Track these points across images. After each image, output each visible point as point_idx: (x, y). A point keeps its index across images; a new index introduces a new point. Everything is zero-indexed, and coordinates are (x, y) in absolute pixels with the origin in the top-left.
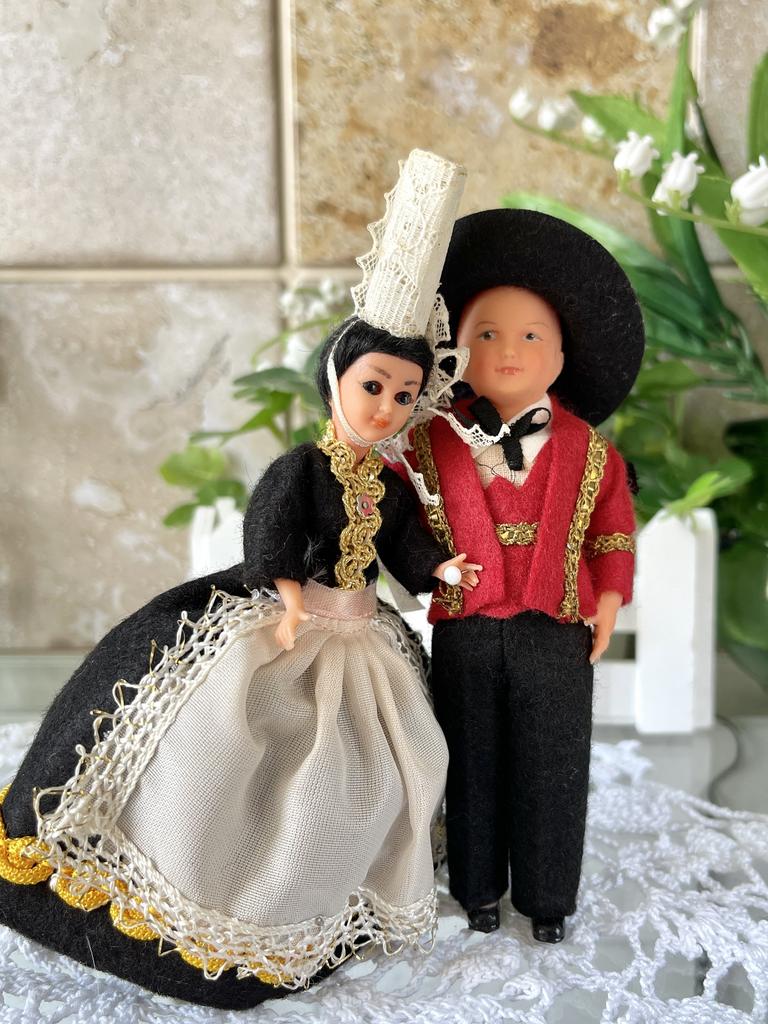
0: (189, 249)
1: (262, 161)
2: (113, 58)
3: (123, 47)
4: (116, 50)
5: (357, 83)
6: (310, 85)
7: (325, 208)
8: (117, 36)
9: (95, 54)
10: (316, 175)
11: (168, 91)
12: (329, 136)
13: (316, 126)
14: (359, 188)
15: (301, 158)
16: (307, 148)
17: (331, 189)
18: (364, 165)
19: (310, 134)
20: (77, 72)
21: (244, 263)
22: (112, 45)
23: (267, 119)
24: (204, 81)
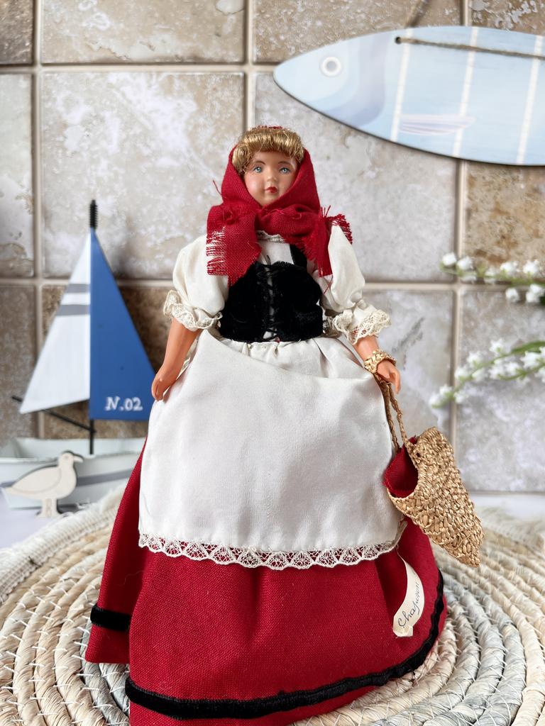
0: (405, 273)
1: (447, 228)
2: (371, 174)
3: (377, 169)
4: (373, 170)
5: (500, 189)
6: (475, 190)
7: (480, 253)
8: (374, 164)
9: (363, 173)
10: (476, 236)
11: (399, 192)
12: (484, 217)
13: (477, 211)
14: (498, 243)
15: (468, 227)
16: (471, 222)
17: (483, 243)
18: (501, 231)
19: (474, 215)
20: (352, 182)
21: (435, 281)
22: (372, 168)
23: (451, 206)
24: (419, 187)
